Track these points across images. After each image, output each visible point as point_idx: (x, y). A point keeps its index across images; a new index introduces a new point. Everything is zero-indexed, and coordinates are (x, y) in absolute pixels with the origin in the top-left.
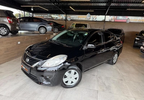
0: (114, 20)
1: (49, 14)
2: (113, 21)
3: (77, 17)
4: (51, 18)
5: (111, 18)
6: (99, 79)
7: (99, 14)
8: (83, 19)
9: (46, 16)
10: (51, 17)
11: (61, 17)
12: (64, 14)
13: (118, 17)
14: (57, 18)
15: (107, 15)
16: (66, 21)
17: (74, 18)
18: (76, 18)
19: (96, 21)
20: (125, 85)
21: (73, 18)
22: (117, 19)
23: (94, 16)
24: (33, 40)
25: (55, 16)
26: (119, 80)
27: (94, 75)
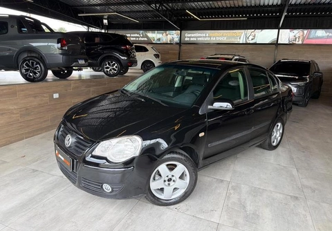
0: (303, 40)
1: (141, 32)
2: (300, 42)
3: (207, 35)
4: (146, 39)
5: (294, 34)
6: (232, 191)
7: (262, 27)
8: (221, 39)
9: (136, 35)
10: (147, 37)
11: (169, 37)
12: (176, 29)
13: (313, 31)
14: (159, 39)
15: (284, 27)
16: (180, 46)
17: (200, 39)
18: (206, 37)
20: (304, 212)
21: (197, 37)
22: (311, 36)
23: (249, 31)
24: (92, 89)
25: (154, 36)
26: (289, 197)
27: (222, 181)
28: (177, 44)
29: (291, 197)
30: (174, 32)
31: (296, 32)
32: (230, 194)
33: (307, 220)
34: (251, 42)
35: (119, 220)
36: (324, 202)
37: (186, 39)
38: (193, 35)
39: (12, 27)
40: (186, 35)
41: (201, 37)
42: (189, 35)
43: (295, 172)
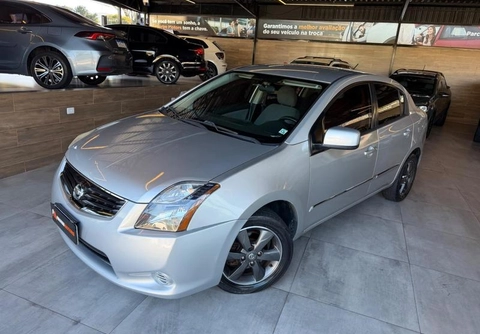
1: (199, 18)
2: (429, 44)
3: (296, 27)
4: (205, 29)
7: (376, 19)
8: (315, 34)
9: (191, 23)
10: (207, 26)
13: (448, 28)
15: (407, 20)
16: (255, 42)
17: (285, 33)
18: (293, 30)
20: (404, 281)
21: (281, 30)
22: (445, 36)
24: (123, 102)
25: (218, 24)
26: (387, 261)
31: (424, 28)
32: (309, 254)
33: (406, 292)
34: (359, 40)
37: (265, 32)
38: (274, 27)
40: (265, 26)
41: (286, 30)
42: (269, 26)
43: (400, 228)
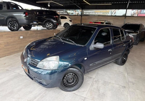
0: (138, 15)
1: (65, 10)
2: (136, 15)
5: (133, 12)
6: (95, 83)
7: (119, 8)
8: (100, 13)
9: (62, 12)
10: (67, 12)
11: (77, 12)
12: (80, 9)
13: (143, 10)
14: (72, 14)
15: (129, 8)
16: (82, 16)
18: (93, 12)
19: (116, 16)
20: (127, 94)
21: (89, 13)
22: (142, 13)
23: (113, 10)
24: (38, 35)
25: (70, 12)
26: (121, 86)
27: (91, 78)
28: (80, 15)
29: (122, 86)
30: (79, 10)
31: (134, 10)
33: (128, 98)
34: (114, 15)
35: (40, 94)
36: (137, 89)
37: (84, 13)
38: (87, 12)
39: (5, 7)
40: (84, 12)
41: (91, 13)
42: (86, 12)
43: (126, 75)
